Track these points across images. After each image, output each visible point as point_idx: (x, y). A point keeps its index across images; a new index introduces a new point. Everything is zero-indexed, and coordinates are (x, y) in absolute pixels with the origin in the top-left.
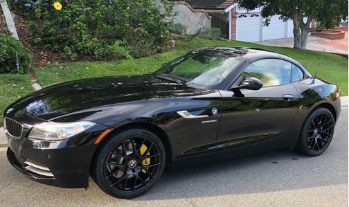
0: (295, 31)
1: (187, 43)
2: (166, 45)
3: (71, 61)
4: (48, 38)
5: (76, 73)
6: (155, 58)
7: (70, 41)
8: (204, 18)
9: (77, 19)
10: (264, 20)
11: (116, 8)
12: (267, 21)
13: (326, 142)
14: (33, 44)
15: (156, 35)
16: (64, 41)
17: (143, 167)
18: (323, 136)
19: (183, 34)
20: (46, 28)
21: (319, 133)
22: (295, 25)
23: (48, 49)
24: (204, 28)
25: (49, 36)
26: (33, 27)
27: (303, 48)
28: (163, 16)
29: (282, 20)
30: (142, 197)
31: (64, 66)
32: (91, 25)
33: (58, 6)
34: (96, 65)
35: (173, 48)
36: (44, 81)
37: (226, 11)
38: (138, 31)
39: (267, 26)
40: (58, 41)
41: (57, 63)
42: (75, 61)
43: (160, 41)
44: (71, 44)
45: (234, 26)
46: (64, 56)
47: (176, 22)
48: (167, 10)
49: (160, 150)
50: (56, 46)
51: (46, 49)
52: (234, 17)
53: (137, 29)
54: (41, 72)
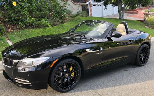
0: (119, 11)
1: (74, 19)
2: (65, 20)
3: (23, 29)
4: (11, 19)
5: (26, 35)
6: (61, 26)
7: (21, 20)
8: (79, 7)
9: (24, 9)
10: (105, 7)
11: (42, 4)
12: (106, 7)
13: (147, 59)
14: (4, 22)
15: (60, 15)
16: (19, 20)
17: (71, 77)
18: (145, 56)
19: (71, 14)
20: (10, 14)
21: (143, 55)
22: (119, 8)
23: (11, 24)
24: (80, 11)
25: (11, 18)
26: (3, 14)
27: (123, 18)
28: (62, 7)
29: (112, 7)
30: (72, 91)
31: (20, 32)
32: (31, 12)
33: (15, 4)
34: (34, 30)
35: (68, 21)
36: (12, 39)
37: (87, 3)
38: (52, 14)
39: (106, 9)
40: (15, 20)
41: (16, 30)
42: (25, 29)
43: (62, 18)
44: (22, 21)
45: (91, 10)
46: (19, 27)
47: (68, 9)
48: (64, 4)
49: (79, 68)
50: (15, 23)
51: (10, 24)
52: (90, 6)
53: (51, 13)
54: (10, 35)
